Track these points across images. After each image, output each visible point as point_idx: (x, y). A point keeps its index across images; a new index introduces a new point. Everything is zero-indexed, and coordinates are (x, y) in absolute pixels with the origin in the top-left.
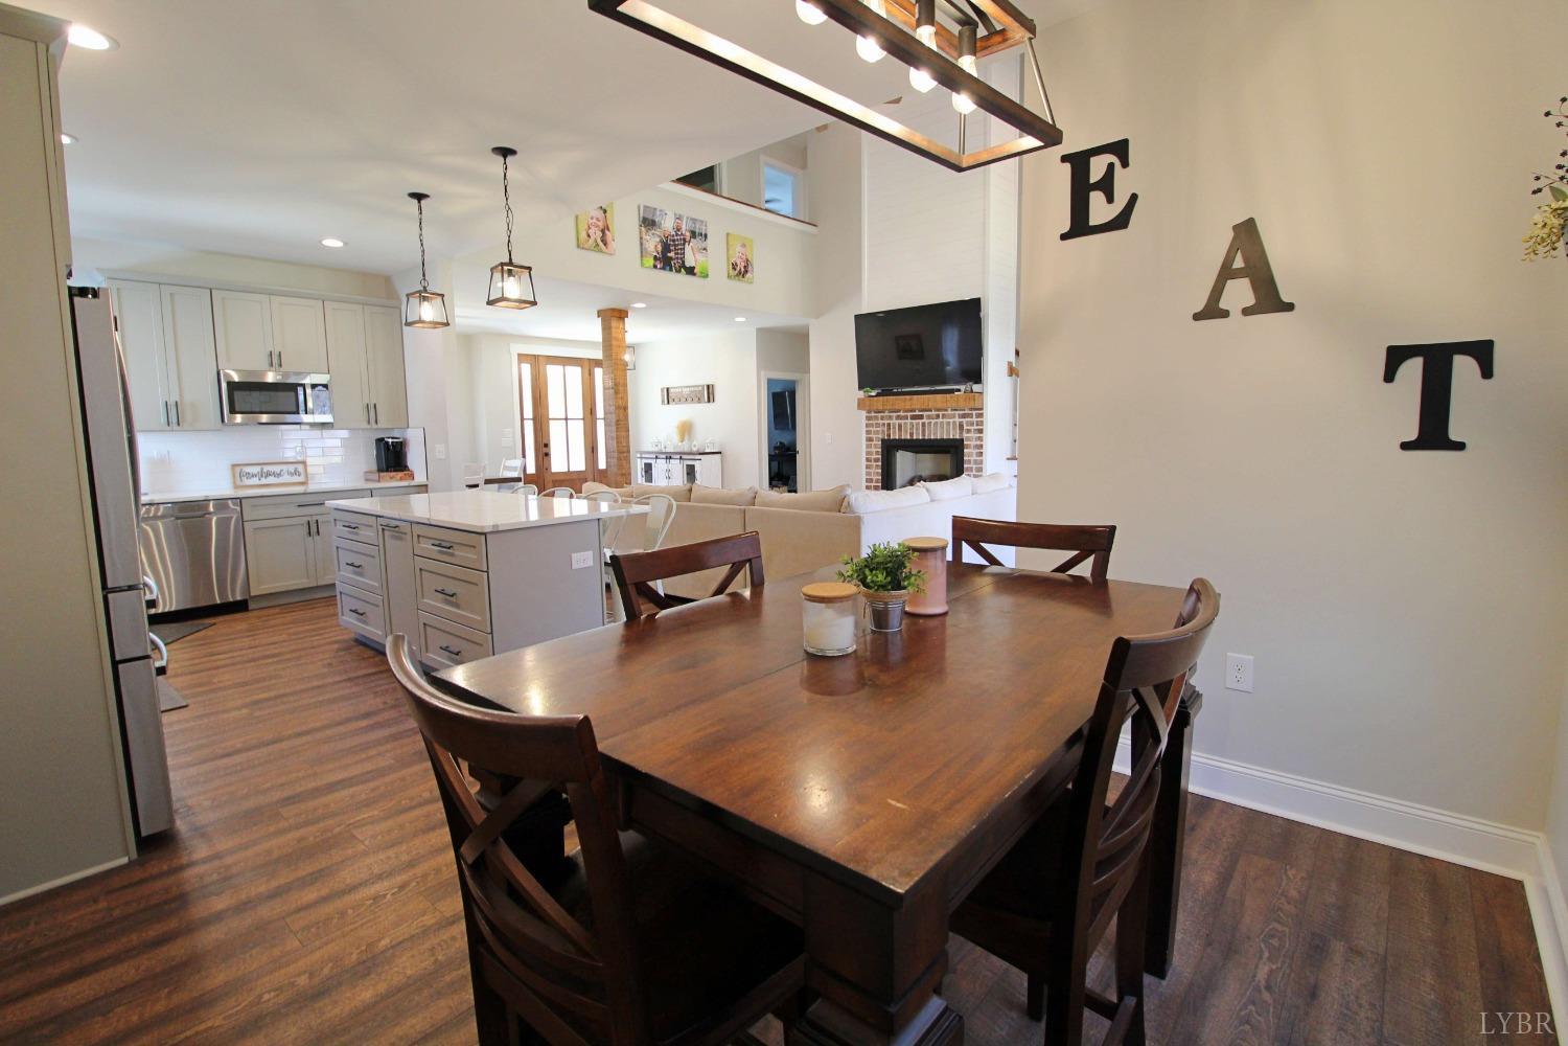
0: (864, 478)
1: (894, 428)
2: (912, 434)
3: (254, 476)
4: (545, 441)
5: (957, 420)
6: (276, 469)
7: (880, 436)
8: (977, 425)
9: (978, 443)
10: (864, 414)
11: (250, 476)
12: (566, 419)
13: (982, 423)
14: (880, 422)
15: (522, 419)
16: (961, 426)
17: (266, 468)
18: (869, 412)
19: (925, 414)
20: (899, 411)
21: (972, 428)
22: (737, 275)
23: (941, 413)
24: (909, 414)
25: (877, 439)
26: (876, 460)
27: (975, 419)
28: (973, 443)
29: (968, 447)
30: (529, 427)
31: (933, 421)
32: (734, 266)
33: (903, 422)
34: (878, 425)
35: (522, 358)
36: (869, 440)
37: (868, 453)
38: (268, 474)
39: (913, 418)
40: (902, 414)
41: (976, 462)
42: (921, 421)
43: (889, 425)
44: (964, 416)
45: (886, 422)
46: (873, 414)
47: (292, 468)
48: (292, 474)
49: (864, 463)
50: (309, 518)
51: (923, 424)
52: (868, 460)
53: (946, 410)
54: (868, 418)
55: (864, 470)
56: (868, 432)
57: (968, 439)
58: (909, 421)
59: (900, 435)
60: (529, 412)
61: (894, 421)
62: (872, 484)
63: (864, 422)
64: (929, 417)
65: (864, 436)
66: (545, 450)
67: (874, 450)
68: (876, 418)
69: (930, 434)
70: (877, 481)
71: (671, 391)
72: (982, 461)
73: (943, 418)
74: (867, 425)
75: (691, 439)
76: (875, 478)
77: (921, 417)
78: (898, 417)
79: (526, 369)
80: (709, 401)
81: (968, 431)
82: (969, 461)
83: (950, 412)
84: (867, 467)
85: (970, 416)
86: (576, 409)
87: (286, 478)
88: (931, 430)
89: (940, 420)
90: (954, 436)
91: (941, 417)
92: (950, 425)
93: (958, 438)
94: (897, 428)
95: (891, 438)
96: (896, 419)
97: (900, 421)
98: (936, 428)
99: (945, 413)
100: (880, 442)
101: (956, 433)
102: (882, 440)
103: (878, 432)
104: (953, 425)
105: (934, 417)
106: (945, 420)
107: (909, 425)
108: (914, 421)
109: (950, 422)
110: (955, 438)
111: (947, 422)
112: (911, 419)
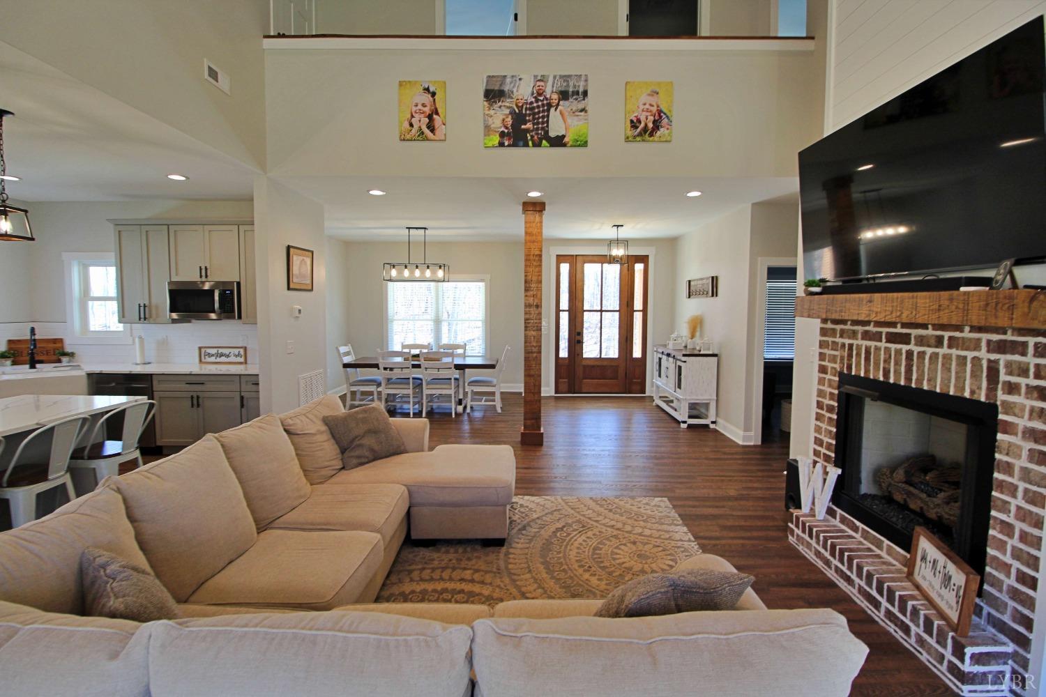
1: (858, 355)
2: (886, 373)
3: (213, 355)
4: (578, 330)
5: (984, 356)
6: (226, 351)
7: (838, 367)
8: (1038, 376)
10: (817, 323)
11: (210, 355)
12: (601, 311)
14: (840, 340)
15: (558, 311)
16: (993, 372)
17: (221, 351)
18: (824, 321)
19: (914, 332)
20: (867, 323)
21: (1022, 381)
22: (640, 134)
23: (947, 334)
24: (885, 330)
25: (834, 372)
26: (830, 409)
27: (1031, 360)
28: (1022, 423)
29: (1008, 429)
30: (564, 318)
31: (929, 351)
32: (634, 125)
33: (872, 344)
34: (834, 346)
35: (561, 259)
36: (823, 370)
37: (820, 393)
38: (222, 355)
39: (892, 338)
40: (871, 328)
41: (1027, 476)
42: (905, 348)
43: (851, 346)
44: (1002, 348)
45: (847, 341)
46: (829, 325)
47: (236, 351)
48: (236, 356)
49: (814, 409)
50: (192, 394)
51: (910, 354)
52: (820, 405)
53: (959, 328)
54: (824, 332)
56: (822, 357)
57: (1008, 408)
58: (883, 344)
59: (867, 371)
60: (564, 304)
61: (860, 342)
62: (823, 451)
63: (818, 337)
64: (921, 341)
65: (816, 362)
66: (578, 338)
67: (827, 390)
68: (834, 333)
69: (920, 380)
70: (829, 447)
71: (692, 283)
73: (950, 347)
74: (821, 345)
75: (702, 336)
76: (826, 440)
77: (905, 339)
78: (866, 335)
79: (565, 268)
80: (713, 296)
81: (1012, 389)
83: (967, 334)
84: (818, 417)
85: (1020, 349)
86: (613, 301)
87: (232, 359)
88: (923, 371)
89: (944, 350)
90: (972, 392)
91: (946, 342)
92: (965, 364)
93: (983, 399)
94: (863, 356)
95: (853, 373)
96: (863, 339)
97: (869, 343)
98: (933, 366)
99: (957, 334)
100: (837, 379)
101: (980, 388)
102: (841, 374)
103: (833, 359)
104: (973, 365)
105: (933, 341)
106: (954, 352)
107: (882, 352)
108: (893, 346)
109: (965, 358)
110: (975, 397)
111: (958, 357)
112: (888, 341)
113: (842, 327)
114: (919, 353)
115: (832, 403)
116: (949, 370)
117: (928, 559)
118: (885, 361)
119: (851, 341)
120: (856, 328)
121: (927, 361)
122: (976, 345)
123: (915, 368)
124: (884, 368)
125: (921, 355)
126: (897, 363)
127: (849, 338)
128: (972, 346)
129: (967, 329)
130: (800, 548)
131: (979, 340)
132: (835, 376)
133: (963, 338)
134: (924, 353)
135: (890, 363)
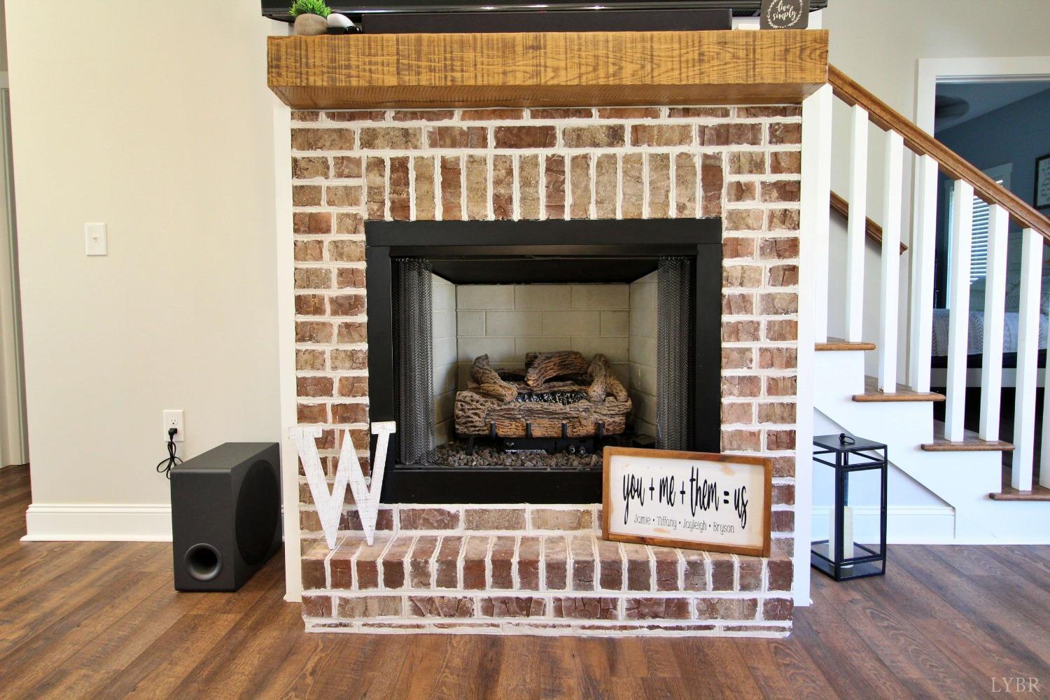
0: (289, 376)
1: (424, 177)
2: (502, 204)
5: (696, 150)
7: (363, 211)
8: (776, 169)
9: (782, 233)
10: (282, 119)
13: (796, 162)
14: (366, 154)
16: (712, 172)
18: (306, 113)
19: (561, 123)
21: (756, 179)
23: (628, 123)
24: (491, 125)
25: (351, 225)
26: (344, 306)
27: (766, 148)
28: (759, 235)
29: (739, 248)
31: (596, 153)
33: (462, 154)
34: (347, 167)
36: (308, 224)
37: (304, 278)
39: (509, 138)
41: (770, 305)
42: (543, 153)
43: (400, 166)
44: (723, 135)
45: (387, 154)
46: (324, 122)
49: (288, 317)
51: (555, 166)
52: (306, 303)
54: (301, 138)
55: (288, 345)
56: (305, 195)
57: (738, 220)
58: (491, 151)
59: (451, 207)
61: (426, 152)
62: (329, 401)
63: (284, 153)
64: (577, 138)
65: (285, 210)
67: (332, 266)
68: (343, 138)
69: (580, 206)
70: (350, 387)
72: (794, 298)
73: (636, 143)
74: (297, 168)
76: (339, 375)
77: (544, 137)
78: (442, 138)
81: (741, 191)
82: (744, 303)
83: (664, 119)
84: (303, 333)
85: (750, 134)
88: (587, 189)
89: (625, 149)
90: (681, 208)
91: (628, 136)
92: (667, 167)
93: (699, 214)
94: (438, 178)
95: (413, 218)
96: (433, 144)
97: (450, 153)
98: (605, 179)
99: (648, 121)
100: (361, 237)
101: (692, 199)
102: (373, 228)
103: (349, 196)
104: (679, 167)
105: (602, 137)
106: (645, 150)
107: (490, 166)
108: (515, 153)
109: (665, 157)
110: (687, 214)
111: (653, 157)
112: (501, 143)
113: (368, 124)
114: (574, 159)
115: (350, 291)
116: (638, 180)
117: (646, 486)
118: (497, 182)
119: (399, 153)
120: (410, 124)
121: (593, 171)
122: (683, 136)
123: (568, 187)
124: (497, 197)
125: (581, 163)
126: (526, 183)
127: (393, 146)
128: (676, 138)
129: (665, 110)
130: (357, 626)
131: (686, 128)
132: (355, 231)
133: (660, 127)
134: (585, 157)
135: (510, 184)
